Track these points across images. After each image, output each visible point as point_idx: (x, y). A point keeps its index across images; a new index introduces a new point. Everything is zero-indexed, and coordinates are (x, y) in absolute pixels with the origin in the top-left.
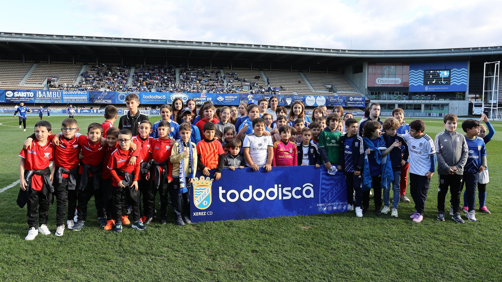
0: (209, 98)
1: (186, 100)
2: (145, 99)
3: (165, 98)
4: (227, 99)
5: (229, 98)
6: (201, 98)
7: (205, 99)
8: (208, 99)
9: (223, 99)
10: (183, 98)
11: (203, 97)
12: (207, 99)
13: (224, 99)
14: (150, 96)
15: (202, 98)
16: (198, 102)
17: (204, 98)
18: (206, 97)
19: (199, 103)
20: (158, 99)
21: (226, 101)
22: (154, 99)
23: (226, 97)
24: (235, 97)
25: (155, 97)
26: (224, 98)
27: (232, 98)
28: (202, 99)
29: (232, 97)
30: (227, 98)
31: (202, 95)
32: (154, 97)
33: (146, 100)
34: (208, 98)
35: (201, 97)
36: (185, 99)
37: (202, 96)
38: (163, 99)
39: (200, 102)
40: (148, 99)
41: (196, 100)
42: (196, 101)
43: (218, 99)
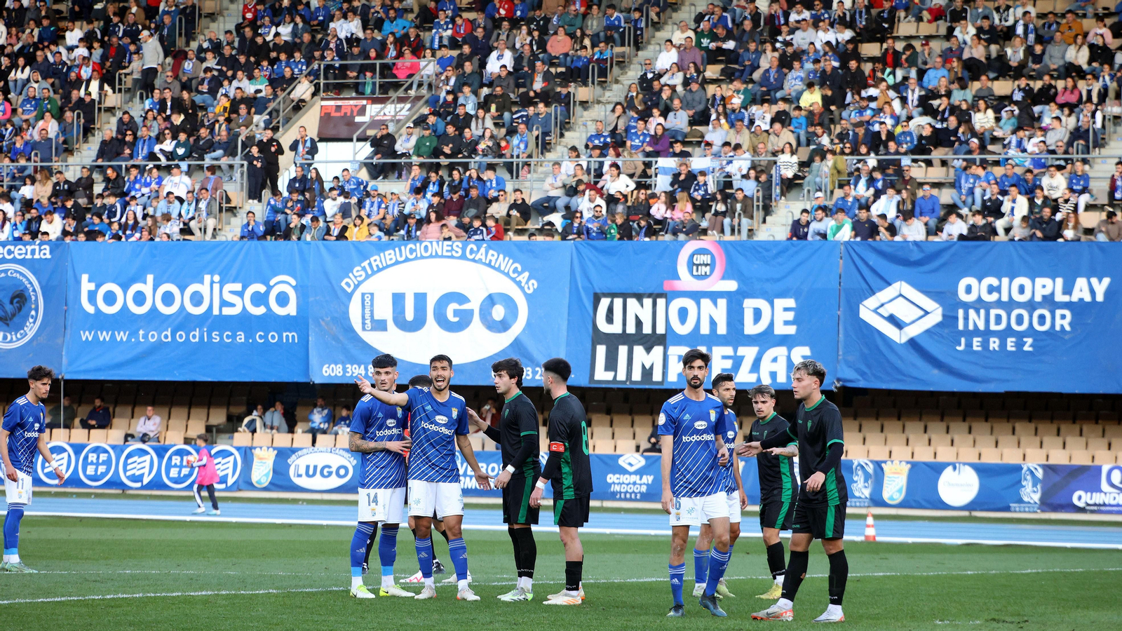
0: (762, 304)
1: (503, 326)
2: (100, 321)
3: (291, 309)
4: (977, 320)
5: (1010, 305)
6: (677, 304)
7: (720, 313)
8: (758, 314)
9: (936, 317)
10: (474, 305)
11: (696, 296)
12: (748, 316)
13: (949, 319)
14: (146, 288)
15: (689, 303)
16: (639, 350)
17: (714, 296)
18: (732, 286)
19: (647, 373)
20: (223, 323)
21: (970, 334)
22: (184, 321)
23: (971, 288)
24: (1081, 290)
25: (197, 299)
26: (951, 304)
27: (1049, 301)
28: (683, 314)
29: (1044, 286)
30: (979, 304)
31: (682, 269)
32: (182, 300)
33: (104, 336)
34: (749, 304)
35: (668, 296)
36: (498, 313)
37: (686, 280)
38: (269, 321)
39: (658, 350)
40: (124, 319)
41: (616, 328)
42: (624, 338)
43: (866, 313)
